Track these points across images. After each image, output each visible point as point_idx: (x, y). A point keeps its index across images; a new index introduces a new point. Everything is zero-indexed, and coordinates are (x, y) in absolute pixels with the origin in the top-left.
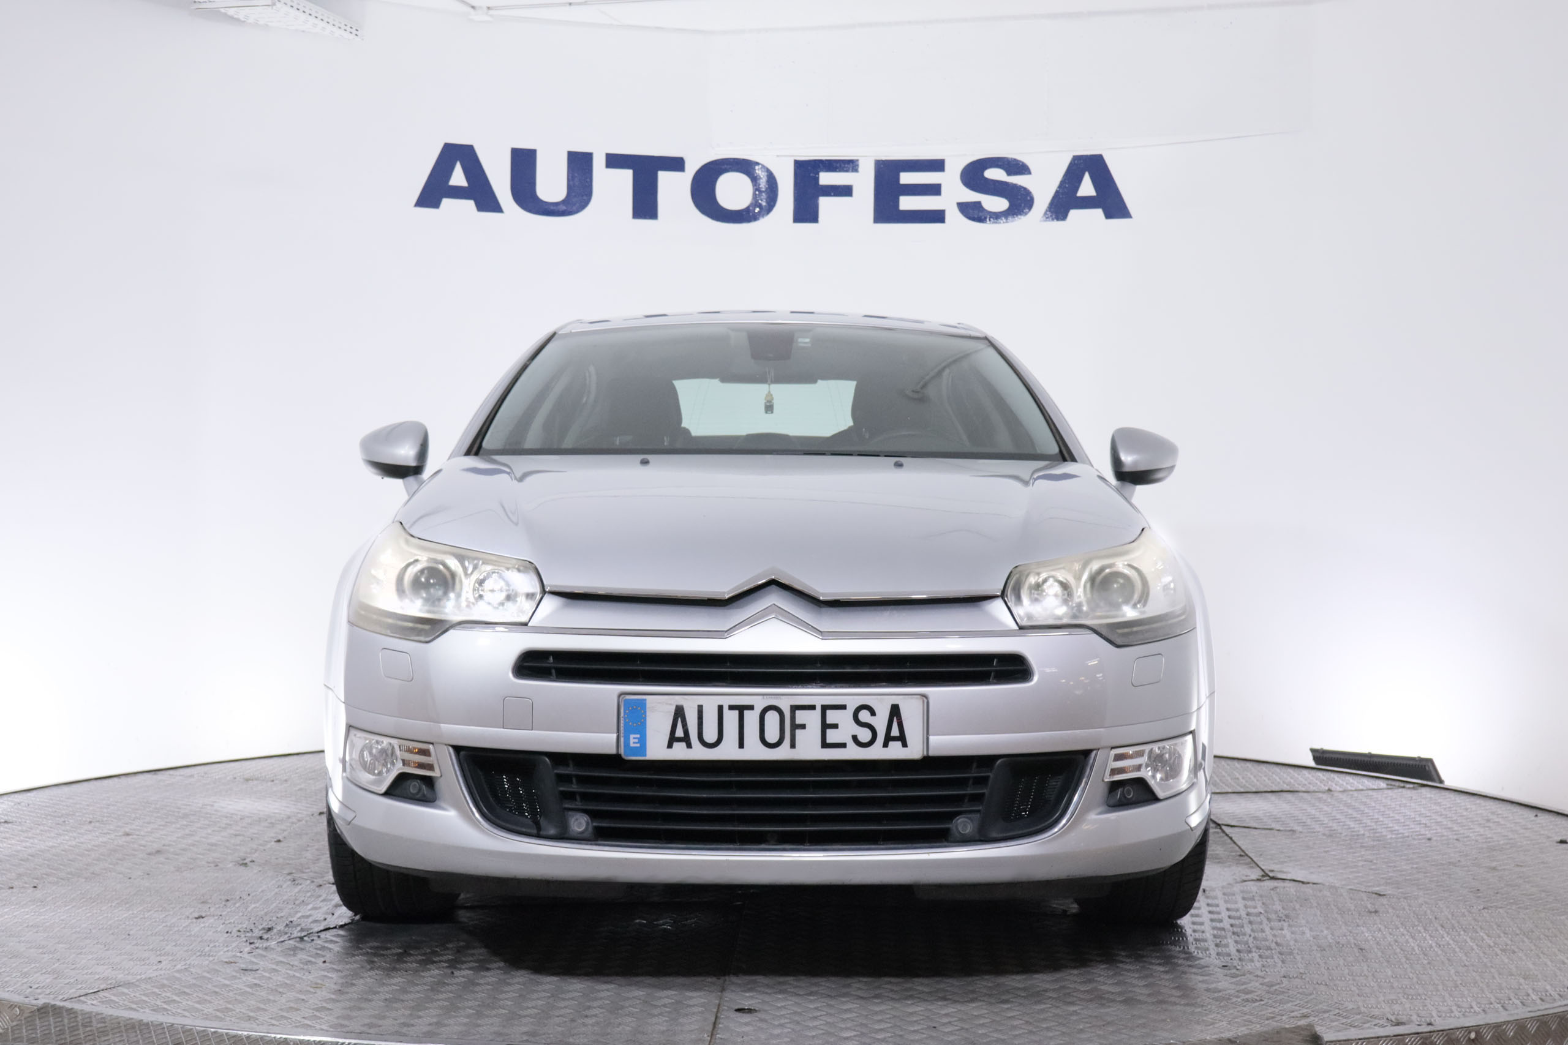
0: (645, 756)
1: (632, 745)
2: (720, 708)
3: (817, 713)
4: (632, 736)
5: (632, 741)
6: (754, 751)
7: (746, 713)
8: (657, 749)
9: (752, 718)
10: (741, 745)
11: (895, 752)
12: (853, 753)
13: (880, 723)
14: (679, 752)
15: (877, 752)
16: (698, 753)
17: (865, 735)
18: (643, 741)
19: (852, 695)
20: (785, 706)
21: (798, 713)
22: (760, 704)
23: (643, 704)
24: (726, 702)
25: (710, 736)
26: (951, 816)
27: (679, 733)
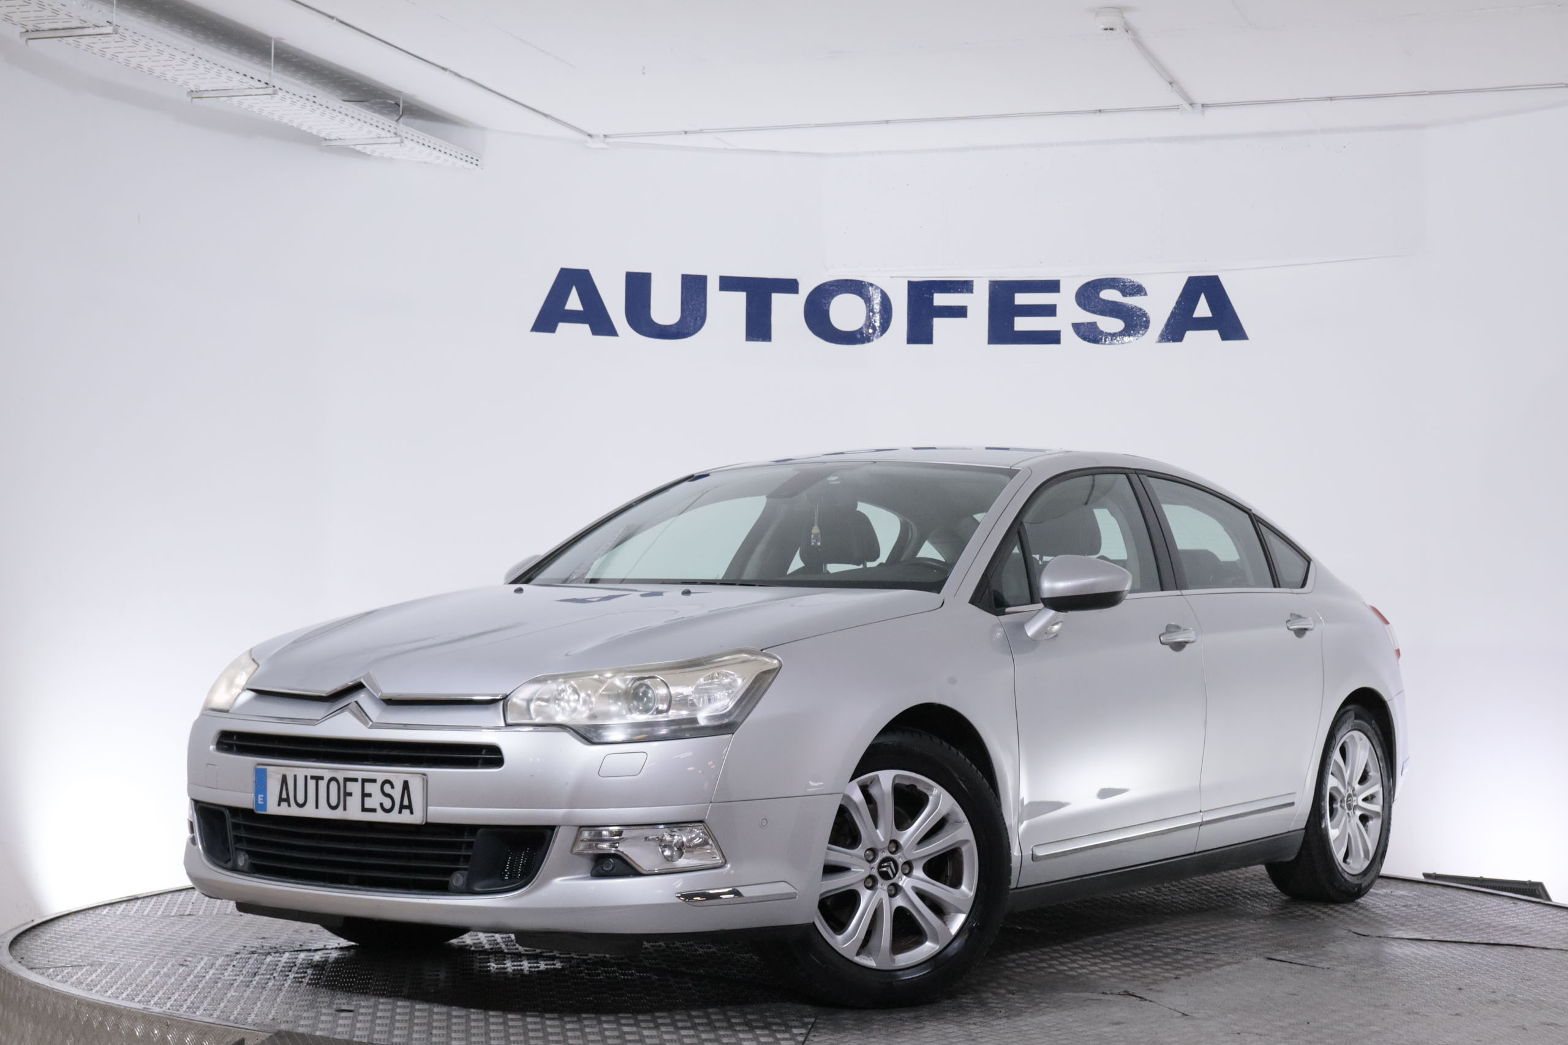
1: (260, 802)
2: (306, 777)
4: (260, 796)
5: (260, 799)
6: (324, 813)
7: (320, 782)
8: (273, 808)
9: (323, 784)
10: (317, 807)
12: (380, 817)
13: (397, 793)
14: (284, 810)
15: (394, 817)
16: (294, 811)
18: (265, 800)
19: (380, 772)
20: (340, 776)
21: (348, 783)
22: (327, 775)
23: (265, 771)
24: (311, 772)
27: (284, 796)
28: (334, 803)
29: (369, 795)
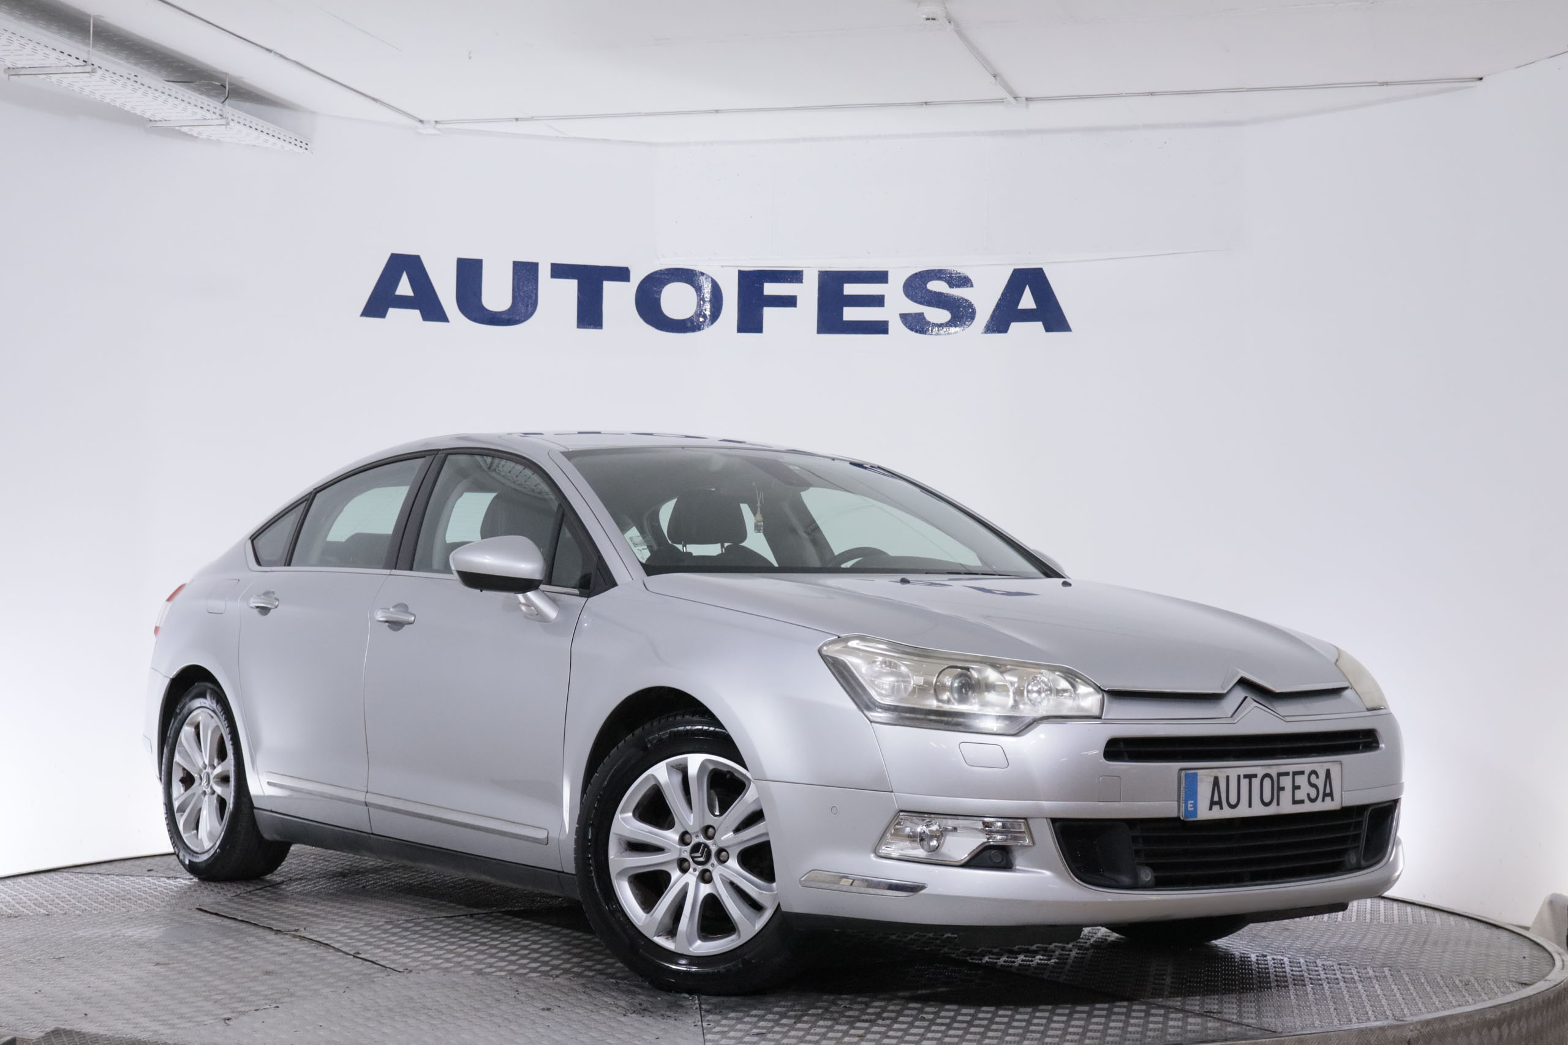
0: (1196, 817)
1: (1190, 809)
2: (1239, 777)
3: (1290, 778)
4: (1189, 802)
5: (1189, 805)
6: (1259, 810)
7: (1253, 780)
8: (1204, 813)
9: (1256, 782)
10: (1250, 806)
11: (1328, 805)
12: (1307, 807)
13: (1320, 782)
14: (1217, 814)
15: (1320, 806)
16: (1227, 813)
17: (1313, 795)
18: (1195, 806)
19: (1306, 764)
20: (1273, 772)
21: (1281, 778)
22: (1260, 772)
23: (1196, 774)
24: (1243, 772)
25: (1233, 801)
26: (1344, 852)
27: (1216, 799)
28: (1267, 799)
29: (1299, 787)
